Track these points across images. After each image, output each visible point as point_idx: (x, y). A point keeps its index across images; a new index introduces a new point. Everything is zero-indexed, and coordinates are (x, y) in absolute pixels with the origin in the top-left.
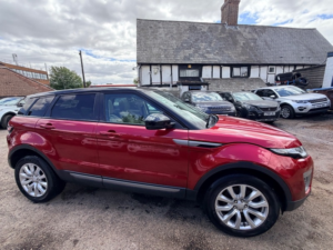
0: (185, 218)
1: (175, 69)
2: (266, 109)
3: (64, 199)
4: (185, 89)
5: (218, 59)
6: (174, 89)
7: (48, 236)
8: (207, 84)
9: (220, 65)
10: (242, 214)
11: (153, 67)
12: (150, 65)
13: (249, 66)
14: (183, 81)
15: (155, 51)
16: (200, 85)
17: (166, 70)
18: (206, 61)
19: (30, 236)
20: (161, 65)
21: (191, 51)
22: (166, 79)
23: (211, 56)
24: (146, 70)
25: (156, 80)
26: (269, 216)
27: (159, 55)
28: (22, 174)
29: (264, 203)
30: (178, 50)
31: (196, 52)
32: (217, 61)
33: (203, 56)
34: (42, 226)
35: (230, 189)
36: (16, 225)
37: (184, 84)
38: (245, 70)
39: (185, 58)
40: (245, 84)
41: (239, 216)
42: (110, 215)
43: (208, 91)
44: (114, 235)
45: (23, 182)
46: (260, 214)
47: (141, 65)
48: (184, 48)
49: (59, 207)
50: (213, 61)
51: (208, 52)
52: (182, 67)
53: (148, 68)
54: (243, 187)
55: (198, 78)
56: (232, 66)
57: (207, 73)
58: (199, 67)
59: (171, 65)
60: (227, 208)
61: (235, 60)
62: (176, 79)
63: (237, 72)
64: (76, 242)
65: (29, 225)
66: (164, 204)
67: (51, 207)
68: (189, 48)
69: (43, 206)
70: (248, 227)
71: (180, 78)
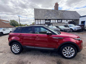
0: (55, 56)
3: (23, 53)
4: (47, 25)
6: (44, 25)
7: (22, 62)
8: (52, 24)
9: (55, 19)
11: (39, 20)
12: (38, 19)
13: (62, 20)
15: (39, 16)
17: (42, 21)
18: (52, 19)
20: (41, 19)
21: (48, 16)
22: (42, 23)
23: (53, 17)
24: (37, 21)
25: (39, 23)
27: (40, 17)
30: (44, 16)
31: (49, 16)
32: (54, 19)
33: (51, 17)
37: (46, 24)
39: (46, 18)
40: (61, 24)
41: (68, 54)
42: (36, 56)
43: (52, 26)
44: (39, 61)
46: (73, 53)
47: (36, 19)
48: (46, 15)
49: (22, 55)
50: (53, 19)
51: (52, 16)
52: (46, 20)
53: (37, 20)
54: (69, 47)
55: (50, 23)
57: (52, 21)
58: (50, 20)
59: (43, 19)
61: (58, 18)
62: (44, 23)
63: (59, 21)
64: (30, 63)
67: (20, 55)
68: (47, 15)
69: (18, 55)
70: (70, 57)
71: (45, 23)
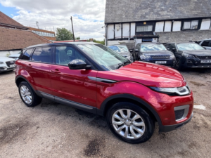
0: (99, 126)
1: (133, 26)
2: (204, 58)
3: (42, 106)
4: (139, 41)
5: (171, 15)
6: (132, 41)
7: (28, 122)
8: (158, 37)
9: (172, 21)
10: (129, 128)
11: (116, 25)
12: (114, 24)
13: (200, 20)
14: (138, 35)
15: (119, 12)
16: (152, 38)
17: (126, 27)
18: (160, 18)
19: (20, 121)
20: (122, 23)
21: (147, 11)
22: (126, 34)
23: (165, 13)
25: (118, 35)
26: (145, 133)
27: (121, 16)
28: (22, 91)
29: (142, 124)
30: (136, 10)
31: (152, 10)
32: (169, 17)
33: (157, 14)
34: (27, 118)
35: (121, 111)
36: (16, 116)
37: (138, 38)
38: (195, 23)
39: (142, 16)
41: (127, 129)
42: (59, 118)
43: (158, 43)
44: (57, 128)
45: (22, 95)
47: (107, 24)
48: (141, 8)
49: (38, 110)
50: (165, 18)
51: (162, 10)
52: (139, 24)
53: (112, 26)
55: (151, 33)
56: (183, 21)
57: (159, 27)
58: (153, 23)
59: (130, 23)
60: (120, 123)
61: (187, 15)
62: (133, 34)
63: (187, 26)
64: (38, 127)
65: (22, 116)
66: (92, 117)
67: (34, 109)
68: (146, 8)
69: (31, 108)
70: (132, 138)
71: (136, 33)
